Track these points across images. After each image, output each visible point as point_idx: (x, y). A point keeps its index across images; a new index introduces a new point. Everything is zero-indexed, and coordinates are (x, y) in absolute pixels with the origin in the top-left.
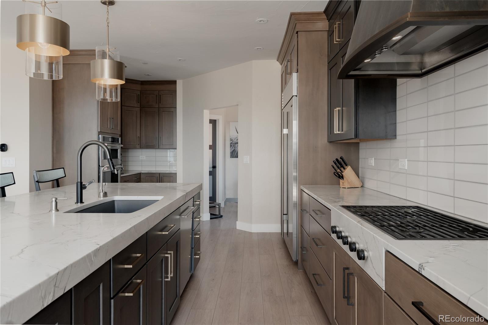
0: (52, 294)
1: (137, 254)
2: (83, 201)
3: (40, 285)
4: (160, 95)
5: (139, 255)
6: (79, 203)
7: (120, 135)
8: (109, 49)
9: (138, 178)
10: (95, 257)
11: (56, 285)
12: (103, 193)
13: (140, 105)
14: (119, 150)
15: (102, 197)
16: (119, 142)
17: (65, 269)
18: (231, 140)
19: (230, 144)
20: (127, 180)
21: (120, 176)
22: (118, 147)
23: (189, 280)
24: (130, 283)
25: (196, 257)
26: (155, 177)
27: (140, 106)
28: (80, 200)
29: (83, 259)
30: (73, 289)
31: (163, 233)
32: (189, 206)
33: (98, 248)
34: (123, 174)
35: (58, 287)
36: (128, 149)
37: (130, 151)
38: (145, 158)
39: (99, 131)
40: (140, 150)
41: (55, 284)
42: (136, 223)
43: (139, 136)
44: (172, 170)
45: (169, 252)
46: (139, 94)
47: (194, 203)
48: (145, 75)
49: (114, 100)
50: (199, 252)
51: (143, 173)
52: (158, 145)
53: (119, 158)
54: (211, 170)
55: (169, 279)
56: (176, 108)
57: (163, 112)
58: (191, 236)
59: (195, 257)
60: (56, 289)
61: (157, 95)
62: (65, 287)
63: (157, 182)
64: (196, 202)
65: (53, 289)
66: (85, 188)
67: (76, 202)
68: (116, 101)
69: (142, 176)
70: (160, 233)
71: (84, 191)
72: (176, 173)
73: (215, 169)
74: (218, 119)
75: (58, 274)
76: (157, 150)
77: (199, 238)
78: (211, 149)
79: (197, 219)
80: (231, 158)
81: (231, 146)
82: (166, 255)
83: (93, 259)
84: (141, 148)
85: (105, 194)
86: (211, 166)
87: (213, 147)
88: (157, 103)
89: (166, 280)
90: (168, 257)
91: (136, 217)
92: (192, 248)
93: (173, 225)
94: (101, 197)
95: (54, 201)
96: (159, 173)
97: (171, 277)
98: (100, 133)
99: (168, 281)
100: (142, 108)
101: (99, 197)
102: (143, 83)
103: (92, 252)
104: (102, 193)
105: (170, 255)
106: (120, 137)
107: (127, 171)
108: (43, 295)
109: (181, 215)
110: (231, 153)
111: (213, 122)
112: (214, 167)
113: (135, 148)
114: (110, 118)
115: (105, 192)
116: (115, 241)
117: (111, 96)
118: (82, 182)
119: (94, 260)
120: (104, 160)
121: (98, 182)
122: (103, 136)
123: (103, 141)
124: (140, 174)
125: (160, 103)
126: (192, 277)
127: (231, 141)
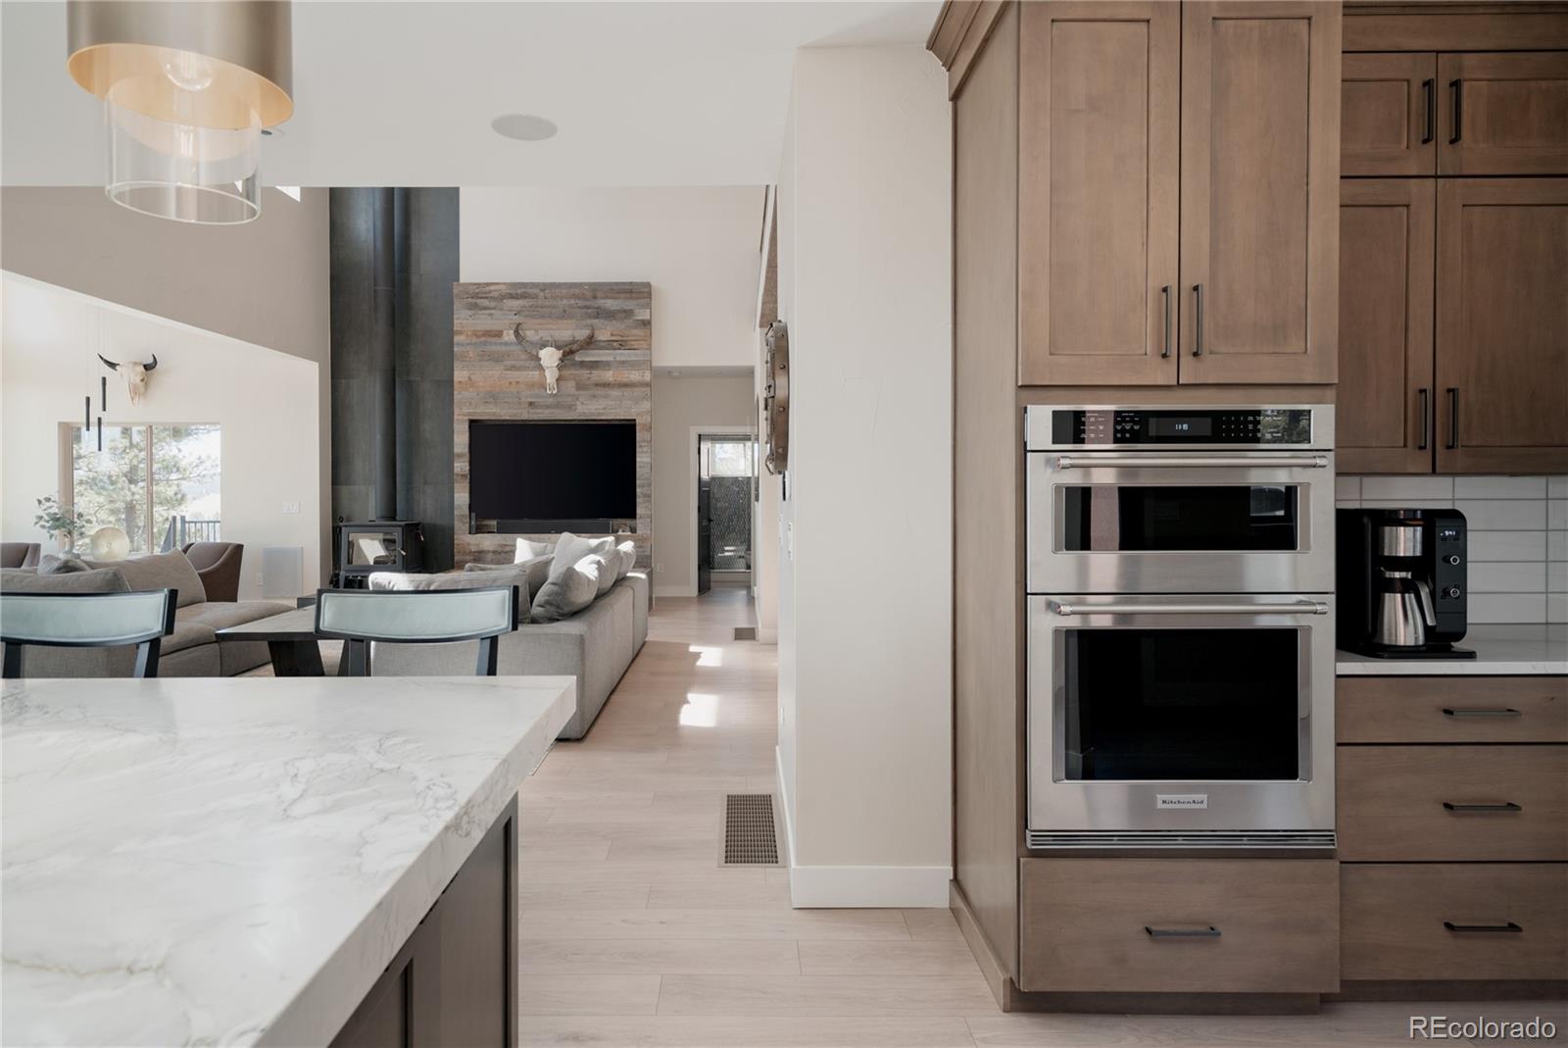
14: (1300, 493)
16: (1304, 440)
98: (1028, 396)
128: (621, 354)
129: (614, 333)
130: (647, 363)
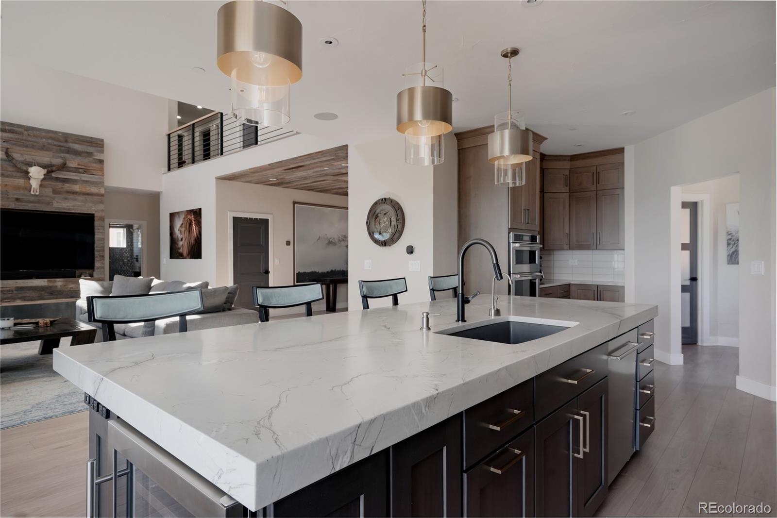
0: (349, 454)
1: (515, 410)
2: (465, 319)
3: (327, 440)
4: (599, 172)
5: (516, 412)
6: (460, 322)
7: (538, 232)
8: (511, 115)
9: (566, 292)
10: (427, 409)
11: (356, 443)
12: (495, 310)
13: (570, 189)
14: (537, 252)
15: (493, 315)
16: (536, 241)
17: (372, 421)
18: (729, 235)
19: (728, 240)
20: (547, 293)
21: (539, 287)
22: (537, 247)
23: (630, 460)
24: (501, 453)
25: (645, 425)
26: (591, 290)
27: (569, 191)
28: (462, 317)
29: (406, 409)
30: (391, 449)
31: (570, 381)
32: (629, 342)
33: (433, 396)
34: (543, 284)
35: (360, 446)
36: (553, 250)
37: (556, 252)
38: (577, 264)
39: (510, 227)
40: (570, 252)
41: (355, 441)
42: (511, 363)
43: (568, 232)
44: (618, 282)
45: (582, 412)
46: (568, 173)
47: (640, 336)
48: (575, 146)
49: (517, 185)
50: (652, 418)
51: (572, 284)
52: (595, 244)
53: (537, 262)
54: (688, 283)
55: (581, 456)
56: (624, 188)
57: (603, 196)
58: (634, 389)
59: (641, 424)
60: (356, 447)
61: (593, 173)
62: (373, 447)
63: (594, 300)
64: (643, 335)
65: (350, 448)
66: (468, 302)
67: (457, 319)
68: (521, 185)
69: (572, 289)
70: (565, 380)
71: (466, 306)
72: (624, 287)
73: (694, 282)
74: (702, 201)
75: (359, 426)
76: (595, 252)
77: (652, 396)
78: (688, 250)
79: (646, 363)
80: (728, 264)
81: (729, 244)
82: (576, 417)
83: (424, 411)
84: (570, 248)
85: (498, 313)
86: (688, 277)
87: (692, 247)
88: (593, 184)
89: (576, 455)
90: (579, 420)
91: (517, 352)
92: (636, 410)
93: (591, 370)
94: (491, 316)
95: (425, 317)
96: (597, 285)
97: (584, 452)
98: (510, 230)
99: (580, 458)
100: (571, 193)
101: (489, 315)
102: (573, 158)
103: (423, 400)
104: (493, 310)
105: (582, 418)
106: (539, 234)
107: (550, 281)
108: (333, 453)
109: (612, 355)
110: (728, 256)
111: (693, 207)
112: (694, 279)
113: (562, 249)
114: (524, 209)
115: (497, 309)
116: (467, 387)
117: (514, 179)
118: (464, 294)
119: (426, 413)
120: (517, 265)
121: (509, 294)
122: (515, 234)
123: (515, 240)
124: (569, 286)
125: (599, 183)
126: (636, 455)
127: (730, 237)
128: (84, 177)
129: (81, 164)
130: (101, 184)
